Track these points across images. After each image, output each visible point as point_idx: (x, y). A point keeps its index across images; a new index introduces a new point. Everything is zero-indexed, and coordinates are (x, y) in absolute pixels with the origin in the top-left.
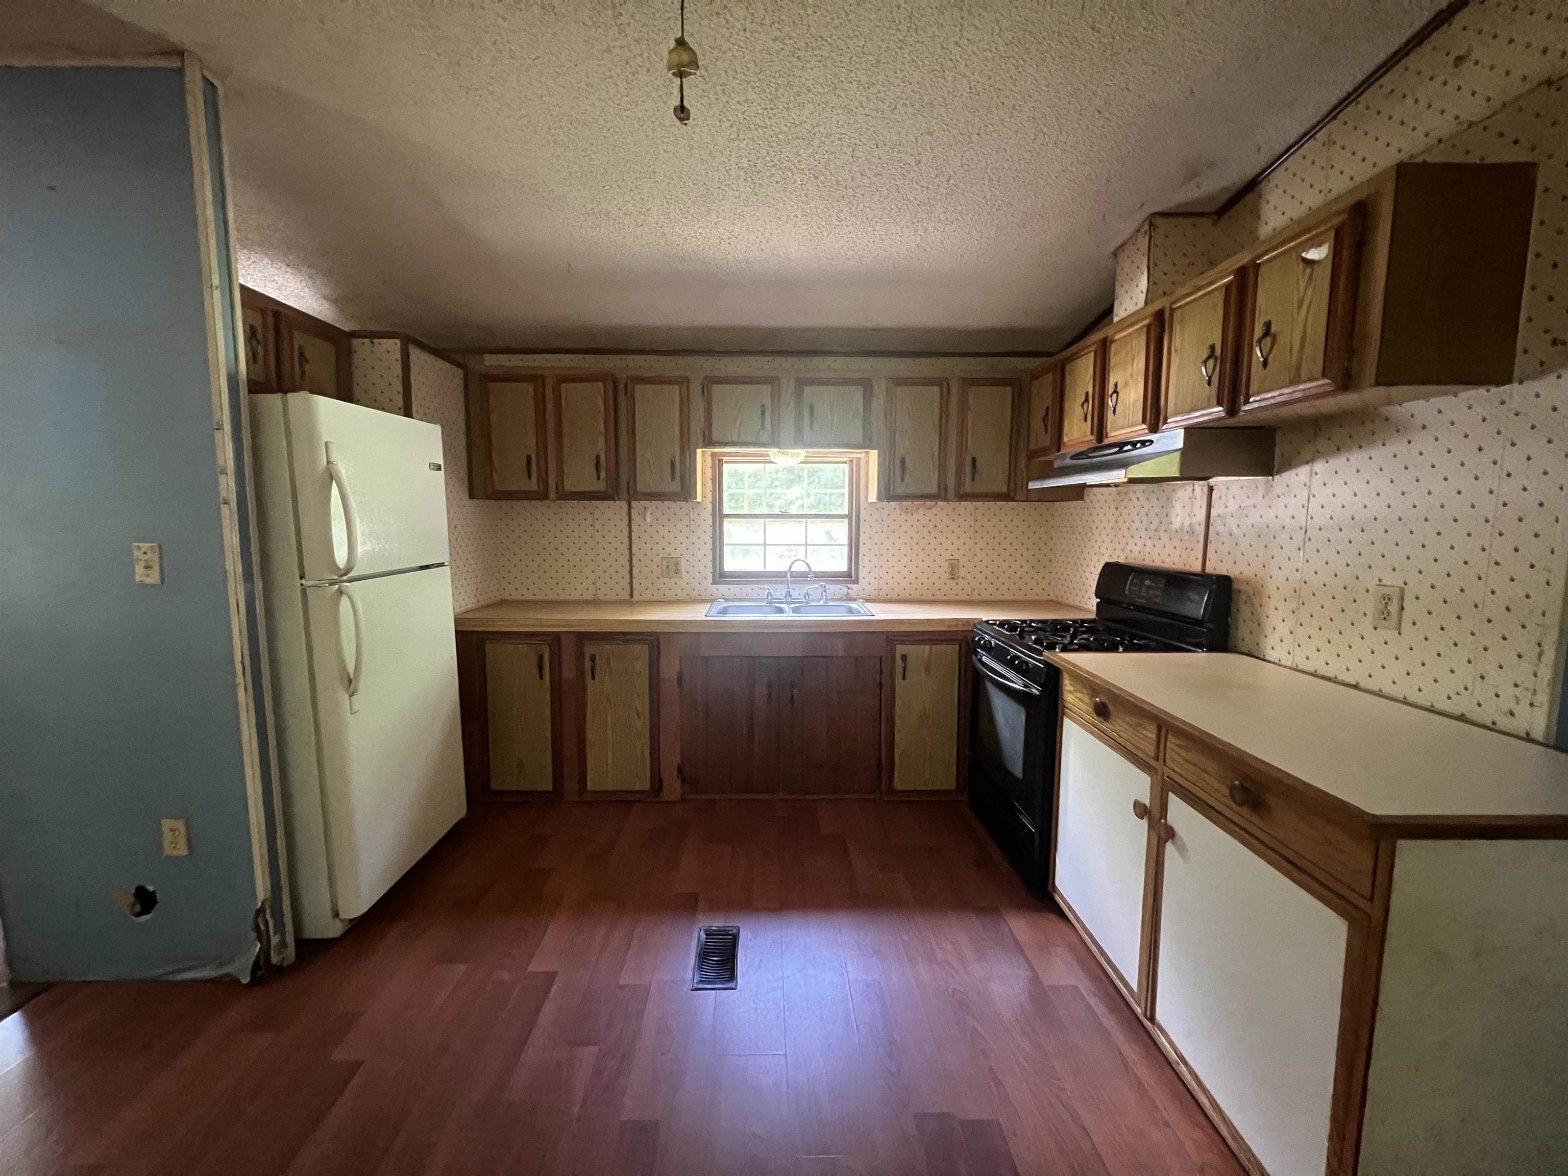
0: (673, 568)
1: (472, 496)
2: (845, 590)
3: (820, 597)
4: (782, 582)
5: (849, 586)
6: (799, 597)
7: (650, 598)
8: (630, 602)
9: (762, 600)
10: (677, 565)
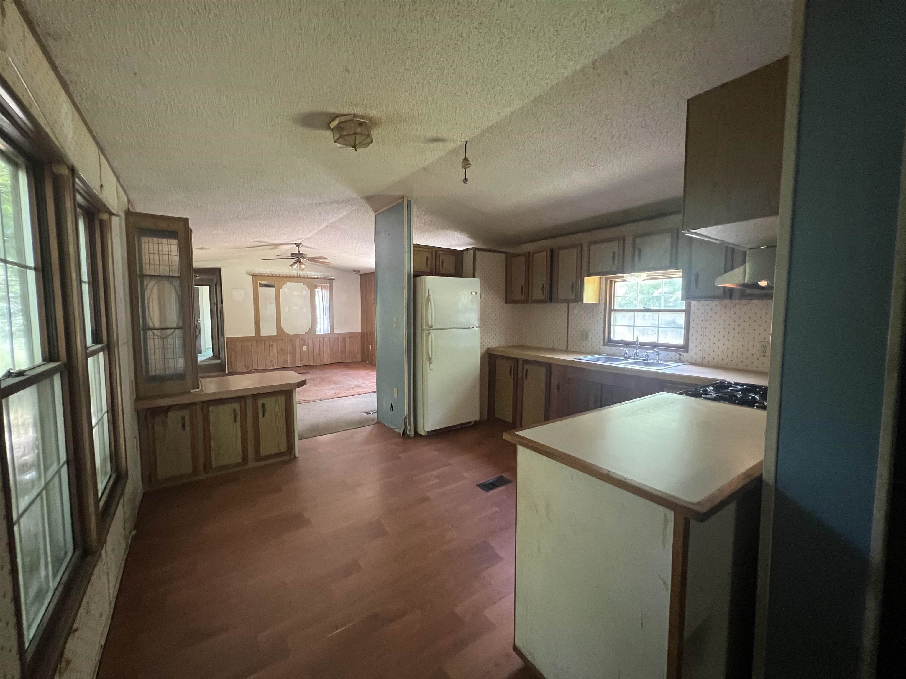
0: (585, 336)
1: (506, 302)
2: (678, 356)
3: (655, 358)
4: (633, 347)
5: (682, 353)
6: (642, 357)
7: (575, 350)
8: (567, 351)
9: (621, 356)
10: (587, 335)
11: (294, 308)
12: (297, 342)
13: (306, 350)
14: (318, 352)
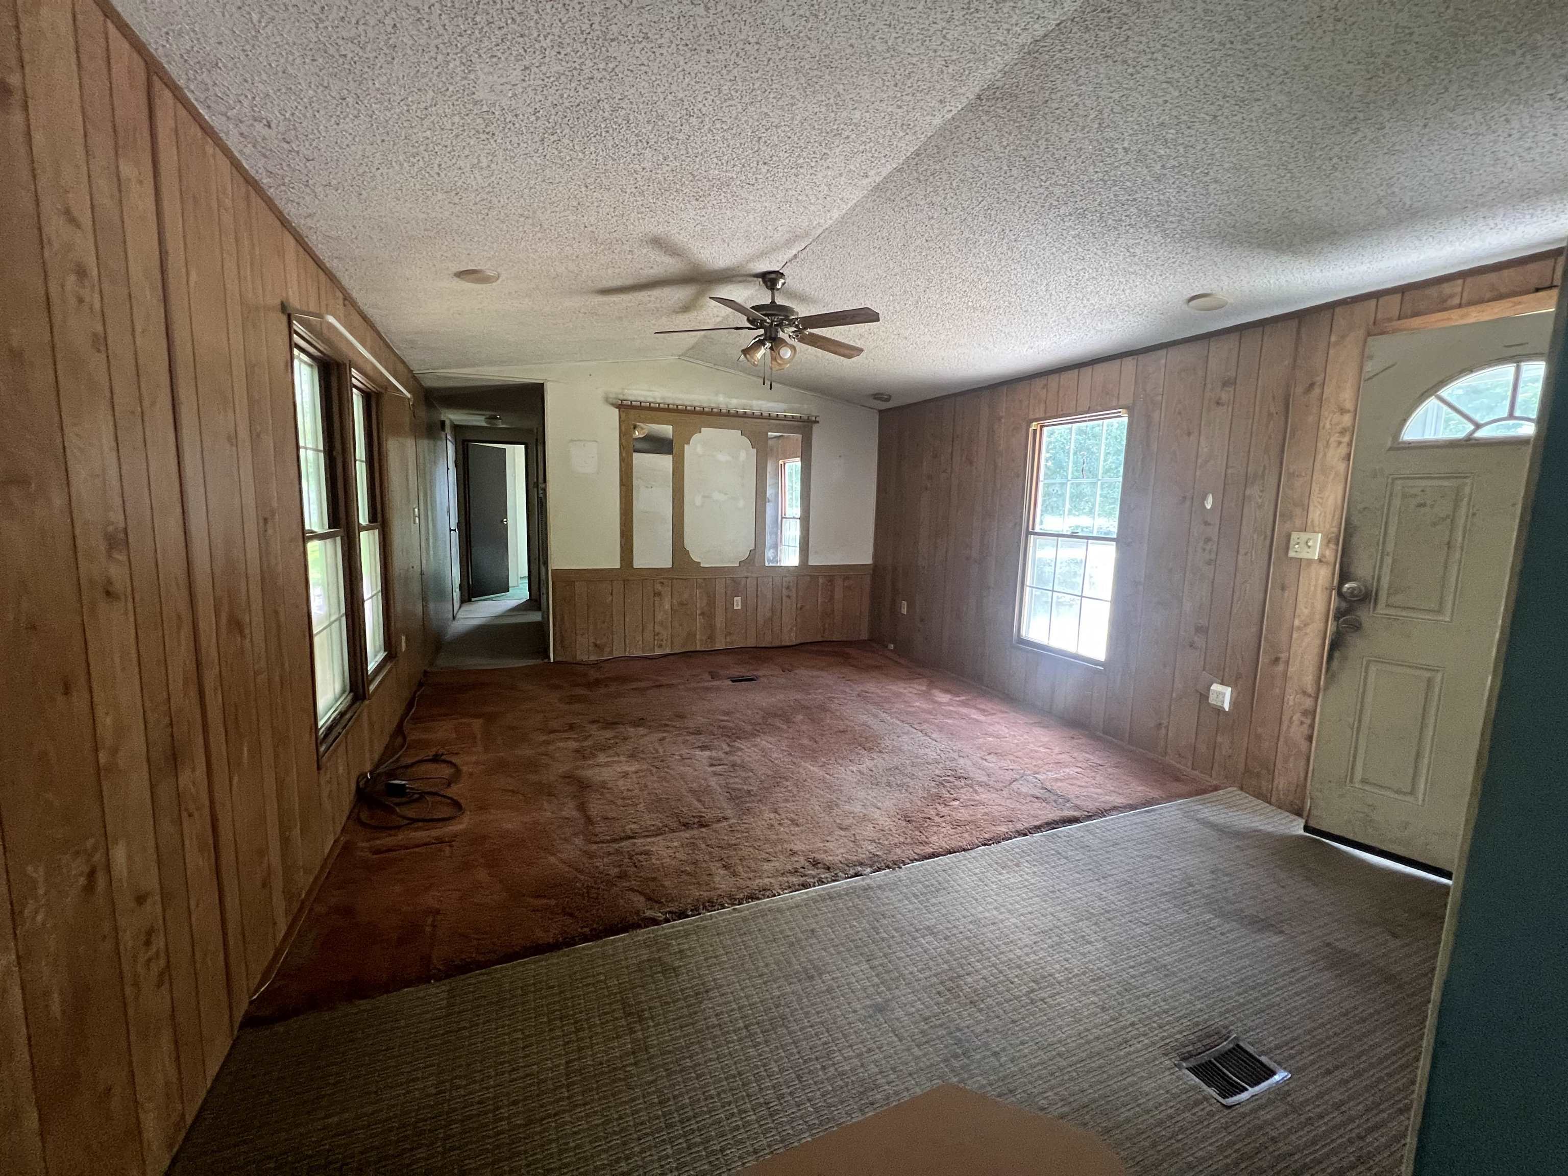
11: (716, 496)
12: (720, 588)
13: (739, 608)
14: (769, 615)
